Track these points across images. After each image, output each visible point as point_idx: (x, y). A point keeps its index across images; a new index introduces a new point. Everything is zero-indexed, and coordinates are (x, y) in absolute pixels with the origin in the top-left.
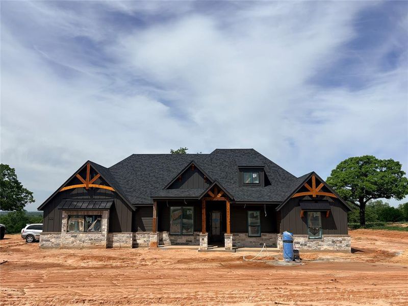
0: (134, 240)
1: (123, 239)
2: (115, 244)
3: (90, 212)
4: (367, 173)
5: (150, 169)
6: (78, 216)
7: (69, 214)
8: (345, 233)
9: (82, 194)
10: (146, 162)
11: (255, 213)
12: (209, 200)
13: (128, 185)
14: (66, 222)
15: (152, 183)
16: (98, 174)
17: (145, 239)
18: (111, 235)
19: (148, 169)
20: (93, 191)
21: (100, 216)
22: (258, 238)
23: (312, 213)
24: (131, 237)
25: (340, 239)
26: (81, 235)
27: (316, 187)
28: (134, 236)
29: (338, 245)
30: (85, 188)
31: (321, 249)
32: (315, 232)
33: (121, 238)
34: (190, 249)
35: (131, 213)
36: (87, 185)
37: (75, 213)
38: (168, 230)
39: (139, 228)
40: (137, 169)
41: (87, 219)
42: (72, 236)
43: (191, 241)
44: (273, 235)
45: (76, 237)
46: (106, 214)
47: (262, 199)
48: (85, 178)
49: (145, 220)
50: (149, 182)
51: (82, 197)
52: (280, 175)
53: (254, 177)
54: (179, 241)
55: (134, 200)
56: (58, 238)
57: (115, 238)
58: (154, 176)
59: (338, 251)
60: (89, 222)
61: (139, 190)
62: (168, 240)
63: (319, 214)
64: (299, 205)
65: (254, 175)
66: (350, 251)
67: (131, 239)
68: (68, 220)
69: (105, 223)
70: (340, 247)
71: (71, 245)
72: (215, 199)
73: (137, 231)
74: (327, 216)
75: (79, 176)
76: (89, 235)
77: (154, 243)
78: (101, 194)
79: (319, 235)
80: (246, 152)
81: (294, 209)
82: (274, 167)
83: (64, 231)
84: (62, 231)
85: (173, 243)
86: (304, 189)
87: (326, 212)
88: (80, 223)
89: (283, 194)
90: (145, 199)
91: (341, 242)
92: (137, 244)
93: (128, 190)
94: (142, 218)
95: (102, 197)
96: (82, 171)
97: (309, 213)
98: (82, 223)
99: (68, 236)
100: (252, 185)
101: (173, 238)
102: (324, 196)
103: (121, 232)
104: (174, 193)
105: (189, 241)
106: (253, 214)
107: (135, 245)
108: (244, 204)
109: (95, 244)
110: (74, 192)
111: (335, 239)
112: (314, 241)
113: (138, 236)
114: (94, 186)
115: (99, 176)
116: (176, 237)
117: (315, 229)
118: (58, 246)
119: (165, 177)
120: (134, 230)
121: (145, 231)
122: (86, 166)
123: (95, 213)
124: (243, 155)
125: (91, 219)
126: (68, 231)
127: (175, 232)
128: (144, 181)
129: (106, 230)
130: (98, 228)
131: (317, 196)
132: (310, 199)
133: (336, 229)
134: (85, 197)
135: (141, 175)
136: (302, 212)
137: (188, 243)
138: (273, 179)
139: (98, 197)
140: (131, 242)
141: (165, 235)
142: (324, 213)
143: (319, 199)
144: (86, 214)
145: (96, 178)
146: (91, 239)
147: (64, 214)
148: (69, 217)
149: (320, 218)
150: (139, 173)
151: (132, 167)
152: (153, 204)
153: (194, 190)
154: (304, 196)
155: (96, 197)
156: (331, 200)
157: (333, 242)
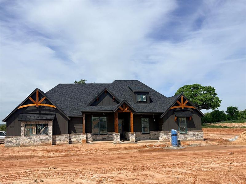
0: (70, 139)
1: (62, 138)
2: (57, 142)
3: (40, 122)
4: (197, 95)
5: (74, 93)
6: (31, 125)
7: (26, 123)
8: (200, 129)
9: (34, 110)
10: (70, 89)
11: (145, 119)
12: (120, 112)
13: (61, 104)
14: (24, 129)
15: (77, 102)
16: (44, 97)
17: (77, 138)
18: (54, 136)
19: (72, 93)
20: (41, 108)
21: (47, 125)
22: (148, 134)
23: (181, 118)
24: (68, 137)
25: (197, 133)
26: (35, 137)
27: (184, 103)
28: (70, 137)
29: (196, 136)
30: (35, 106)
31: (187, 140)
32: (183, 130)
33: (61, 138)
34: (108, 143)
35: (67, 122)
36: (37, 104)
37: (30, 123)
38: (91, 132)
39: (72, 131)
40: (65, 94)
41: (39, 127)
42: (28, 138)
43: (106, 138)
44: (157, 132)
45: (31, 138)
46: (51, 123)
47: (152, 111)
48: (35, 100)
49: (76, 126)
50: (75, 102)
51: (33, 113)
52: (157, 96)
53: (143, 97)
54: (98, 138)
55: (68, 113)
56: (17, 140)
57: (57, 138)
58: (78, 98)
59: (196, 140)
60: (40, 129)
61: (70, 107)
62: (91, 138)
63: (185, 119)
64: (174, 114)
65: (144, 97)
66: (203, 140)
67: (68, 138)
68: (25, 128)
69: (50, 129)
70: (198, 137)
71: (28, 144)
72: (123, 112)
73: (71, 133)
74: (190, 120)
75: (31, 99)
76: (40, 137)
77: (84, 140)
78: (46, 110)
79: (185, 132)
80: (133, 82)
81: (171, 116)
82: (152, 91)
83: (23, 135)
84: (21, 135)
85: (94, 140)
86: (177, 104)
87: (190, 117)
88: (33, 129)
89: (162, 107)
90: (75, 112)
91: (198, 135)
92: (72, 142)
93: (63, 107)
94: (74, 125)
95: (47, 112)
96: (33, 95)
97: (179, 118)
98: (34, 129)
99: (25, 138)
100: (142, 102)
101: (94, 137)
102: (188, 108)
103: (61, 134)
104: (95, 109)
105: (104, 138)
106: (145, 120)
107: (70, 142)
108: (141, 114)
109: (44, 143)
110: (28, 109)
111: (195, 133)
112: (183, 135)
113: (72, 136)
114: (42, 105)
115: (45, 98)
116: (96, 136)
117: (183, 128)
118: (18, 145)
119: (85, 98)
120: (69, 133)
121: (76, 133)
122: (36, 92)
123: (44, 123)
124: (133, 84)
125: (41, 126)
126: (25, 135)
127: (95, 133)
128: (72, 101)
129: (51, 133)
130: (46, 132)
131: (184, 108)
132: (180, 110)
133: (195, 127)
134: (35, 112)
135: (69, 97)
136: (176, 117)
137: (104, 139)
138: (153, 98)
139: (45, 112)
140: (68, 140)
141: (89, 135)
142: (188, 118)
143: (185, 110)
144: (37, 123)
145: (43, 99)
146: (42, 140)
147: (22, 124)
148: (26, 126)
149: (186, 121)
150: (67, 96)
151: (61, 92)
152: (82, 116)
153: (108, 106)
154: (177, 108)
155: (43, 112)
156: (192, 111)
157: (194, 135)
